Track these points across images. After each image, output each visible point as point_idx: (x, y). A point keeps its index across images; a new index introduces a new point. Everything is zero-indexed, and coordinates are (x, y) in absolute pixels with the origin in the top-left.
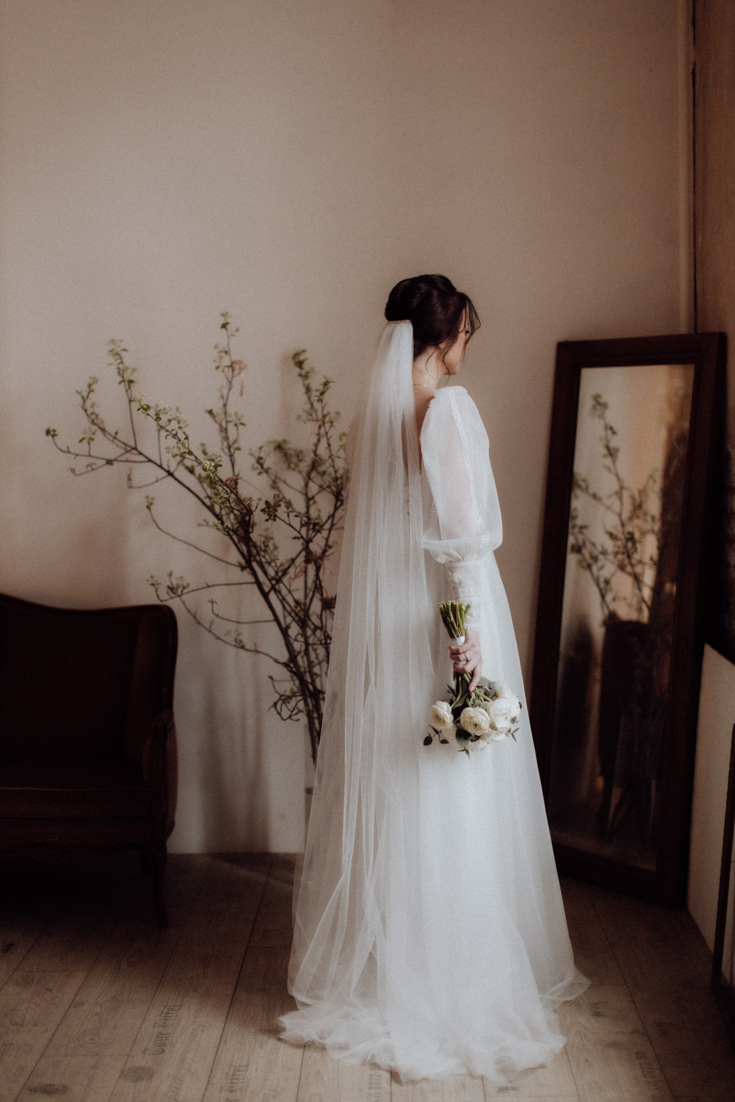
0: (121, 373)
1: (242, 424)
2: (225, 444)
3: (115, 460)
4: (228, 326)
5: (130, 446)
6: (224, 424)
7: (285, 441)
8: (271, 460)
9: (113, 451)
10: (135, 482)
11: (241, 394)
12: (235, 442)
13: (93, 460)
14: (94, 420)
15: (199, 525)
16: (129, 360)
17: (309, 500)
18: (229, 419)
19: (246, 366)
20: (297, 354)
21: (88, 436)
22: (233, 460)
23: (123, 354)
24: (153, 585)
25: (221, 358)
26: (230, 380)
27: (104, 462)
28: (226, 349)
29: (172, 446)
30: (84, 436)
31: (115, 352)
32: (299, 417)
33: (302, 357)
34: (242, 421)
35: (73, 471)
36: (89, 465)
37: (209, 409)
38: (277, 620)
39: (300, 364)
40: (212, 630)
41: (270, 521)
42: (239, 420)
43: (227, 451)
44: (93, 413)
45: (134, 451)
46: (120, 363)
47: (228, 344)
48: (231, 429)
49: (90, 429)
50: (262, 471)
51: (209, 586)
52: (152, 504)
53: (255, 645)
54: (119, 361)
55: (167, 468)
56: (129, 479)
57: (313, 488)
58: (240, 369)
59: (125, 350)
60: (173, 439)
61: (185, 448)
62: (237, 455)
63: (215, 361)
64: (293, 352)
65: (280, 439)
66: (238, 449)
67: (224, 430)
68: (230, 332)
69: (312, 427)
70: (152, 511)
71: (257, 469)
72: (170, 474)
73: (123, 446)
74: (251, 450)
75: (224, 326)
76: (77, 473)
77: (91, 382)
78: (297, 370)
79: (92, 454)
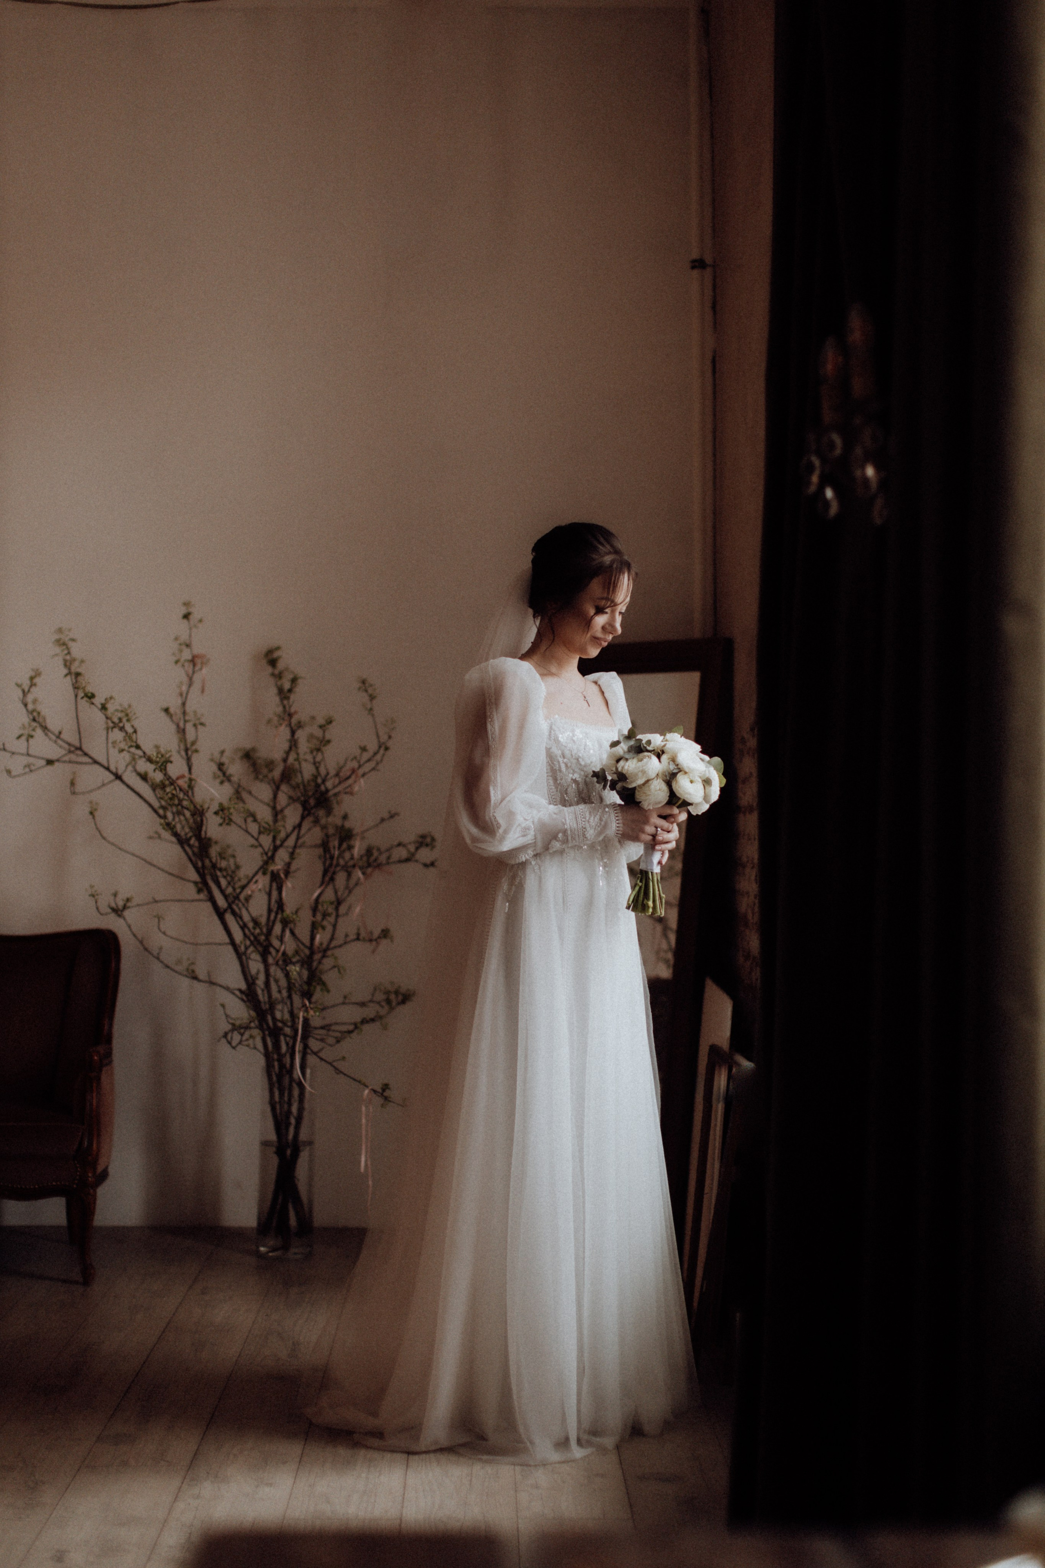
0: (67, 664)
1: (202, 724)
2: (182, 747)
3: (58, 760)
4: (191, 617)
5: (73, 746)
6: (181, 725)
7: (253, 749)
8: (237, 769)
9: (53, 751)
10: (79, 788)
11: (203, 691)
12: (193, 743)
13: (31, 760)
14: (36, 718)
15: (151, 838)
16: (77, 650)
17: (277, 814)
18: (187, 718)
19: (208, 660)
20: (270, 652)
21: (26, 732)
22: (190, 764)
23: (71, 644)
24: (93, 896)
25: (181, 651)
26: (190, 675)
27: (43, 763)
28: (188, 642)
29: (118, 741)
30: (21, 732)
31: (61, 642)
32: (269, 721)
33: (276, 655)
34: (203, 720)
35: (9, 772)
36: (28, 766)
37: (165, 705)
38: (233, 943)
39: (273, 663)
40: (161, 957)
41: (224, 825)
42: (199, 719)
43: (183, 753)
44: (34, 711)
45: (79, 752)
46: (66, 654)
47: (190, 636)
48: (189, 728)
49: (30, 725)
50: (225, 779)
51: (156, 902)
52: (96, 810)
53: (209, 976)
54: (66, 652)
55: (114, 770)
56: (72, 784)
57: (282, 799)
58: (202, 663)
59: (73, 640)
60: (120, 732)
61: (132, 741)
62: (195, 759)
63: (174, 654)
64: (265, 650)
65: (248, 746)
66: (196, 751)
67: (182, 731)
68: (192, 622)
69: (284, 732)
70: (97, 818)
71: (219, 777)
72: (118, 777)
73: (66, 746)
74: (212, 754)
75: (186, 616)
76: (14, 773)
77: (33, 674)
78: (270, 669)
79: (30, 752)
